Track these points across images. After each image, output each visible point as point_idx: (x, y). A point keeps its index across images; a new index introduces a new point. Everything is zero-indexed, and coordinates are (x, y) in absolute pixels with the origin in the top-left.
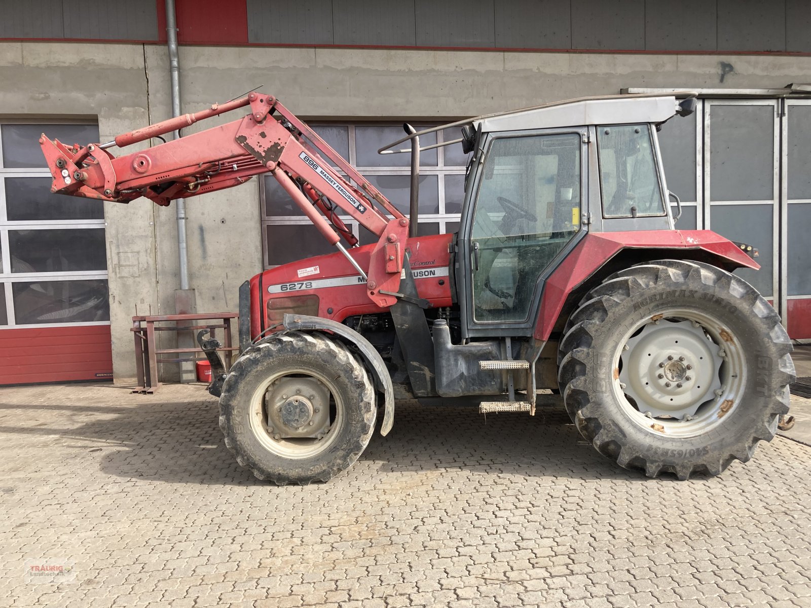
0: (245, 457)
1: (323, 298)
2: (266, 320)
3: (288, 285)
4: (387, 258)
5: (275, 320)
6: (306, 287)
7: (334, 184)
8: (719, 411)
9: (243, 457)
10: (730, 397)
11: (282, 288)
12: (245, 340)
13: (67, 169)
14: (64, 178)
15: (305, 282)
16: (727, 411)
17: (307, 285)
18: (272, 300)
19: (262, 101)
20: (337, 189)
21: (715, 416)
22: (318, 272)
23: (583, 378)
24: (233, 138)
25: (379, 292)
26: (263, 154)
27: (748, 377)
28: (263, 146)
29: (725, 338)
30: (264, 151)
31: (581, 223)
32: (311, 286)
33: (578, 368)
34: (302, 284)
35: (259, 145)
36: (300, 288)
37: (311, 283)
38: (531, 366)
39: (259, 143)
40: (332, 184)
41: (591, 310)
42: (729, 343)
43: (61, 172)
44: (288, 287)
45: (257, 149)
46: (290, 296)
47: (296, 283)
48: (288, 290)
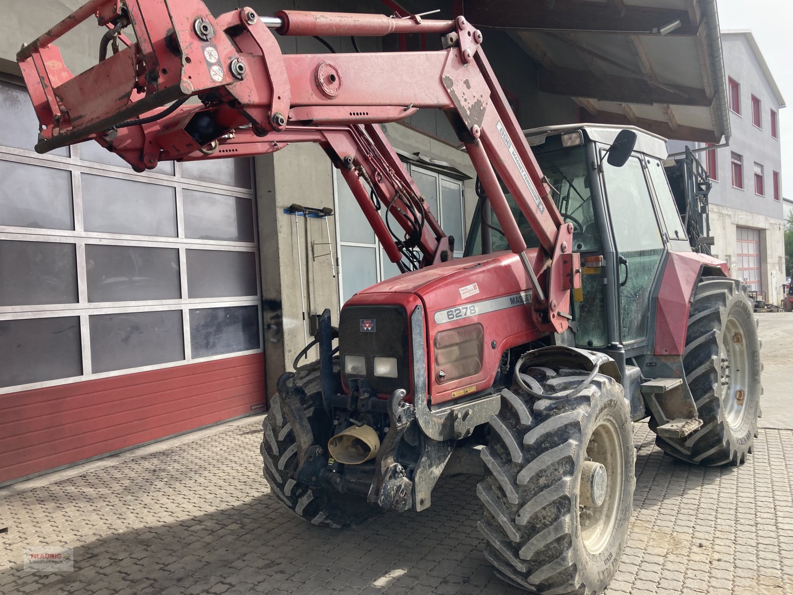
0: (581, 574)
1: (487, 327)
2: (433, 365)
3: (453, 310)
4: (574, 270)
5: (442, 364)
6: (471, 313)
7: (523, 171)
8: (736, 400)
9: (579, 575)
10: (738, 388)
11: (448, 316)
12: (420, 402)
13: (215, 47)
14: (210, 65)
15: (469, 306)
16: (743, 399)
17: (471, 310)
18: (439, 334)
19: (469, 34)
20: (524, 178)
21: (736, 405)
22: (477, 291)
23: (716, 384)
24: (437, 77)
25: (559, 314)
26: (468, 113)
27: (749, 368)
28: (468, 101)
29: (736, 340)
30: (469, 108)
31: (664, 243)
32: (475, 312)
33: (712, 376)
34: (466, 308)
35: (465, 97)
36: (465, 315)
37: (474, 306)
38: (684, 380)
39: (464, 93)
40: (521, 171)
41: (705, 321)
42: (736, 344)
43: (203, 49)
44: (455, 314)
45: (463, 103)
46: (457, 326)
47: (461, 308)
48: (455, 319)
